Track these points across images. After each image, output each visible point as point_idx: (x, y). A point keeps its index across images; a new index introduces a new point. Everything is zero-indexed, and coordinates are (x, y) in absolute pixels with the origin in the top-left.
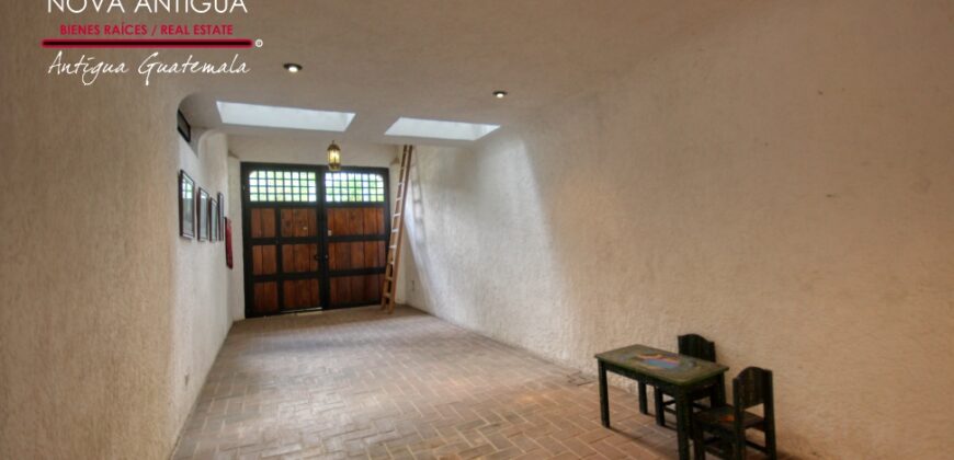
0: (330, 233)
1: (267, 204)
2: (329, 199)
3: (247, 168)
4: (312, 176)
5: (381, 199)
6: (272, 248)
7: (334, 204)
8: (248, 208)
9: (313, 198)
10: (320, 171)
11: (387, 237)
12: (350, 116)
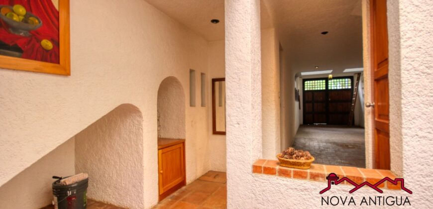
0: (330, 99)
1: (310, 91)
2: (330, 88)
3: (304, 80)
4: (324, 81)
5: (350, 87)
6: (311, 104)
7: (331, 90)
8: (304, 92)
9: (324, 88)
10: (327, 79)
11: (351, 101)
12: (332, 71)
